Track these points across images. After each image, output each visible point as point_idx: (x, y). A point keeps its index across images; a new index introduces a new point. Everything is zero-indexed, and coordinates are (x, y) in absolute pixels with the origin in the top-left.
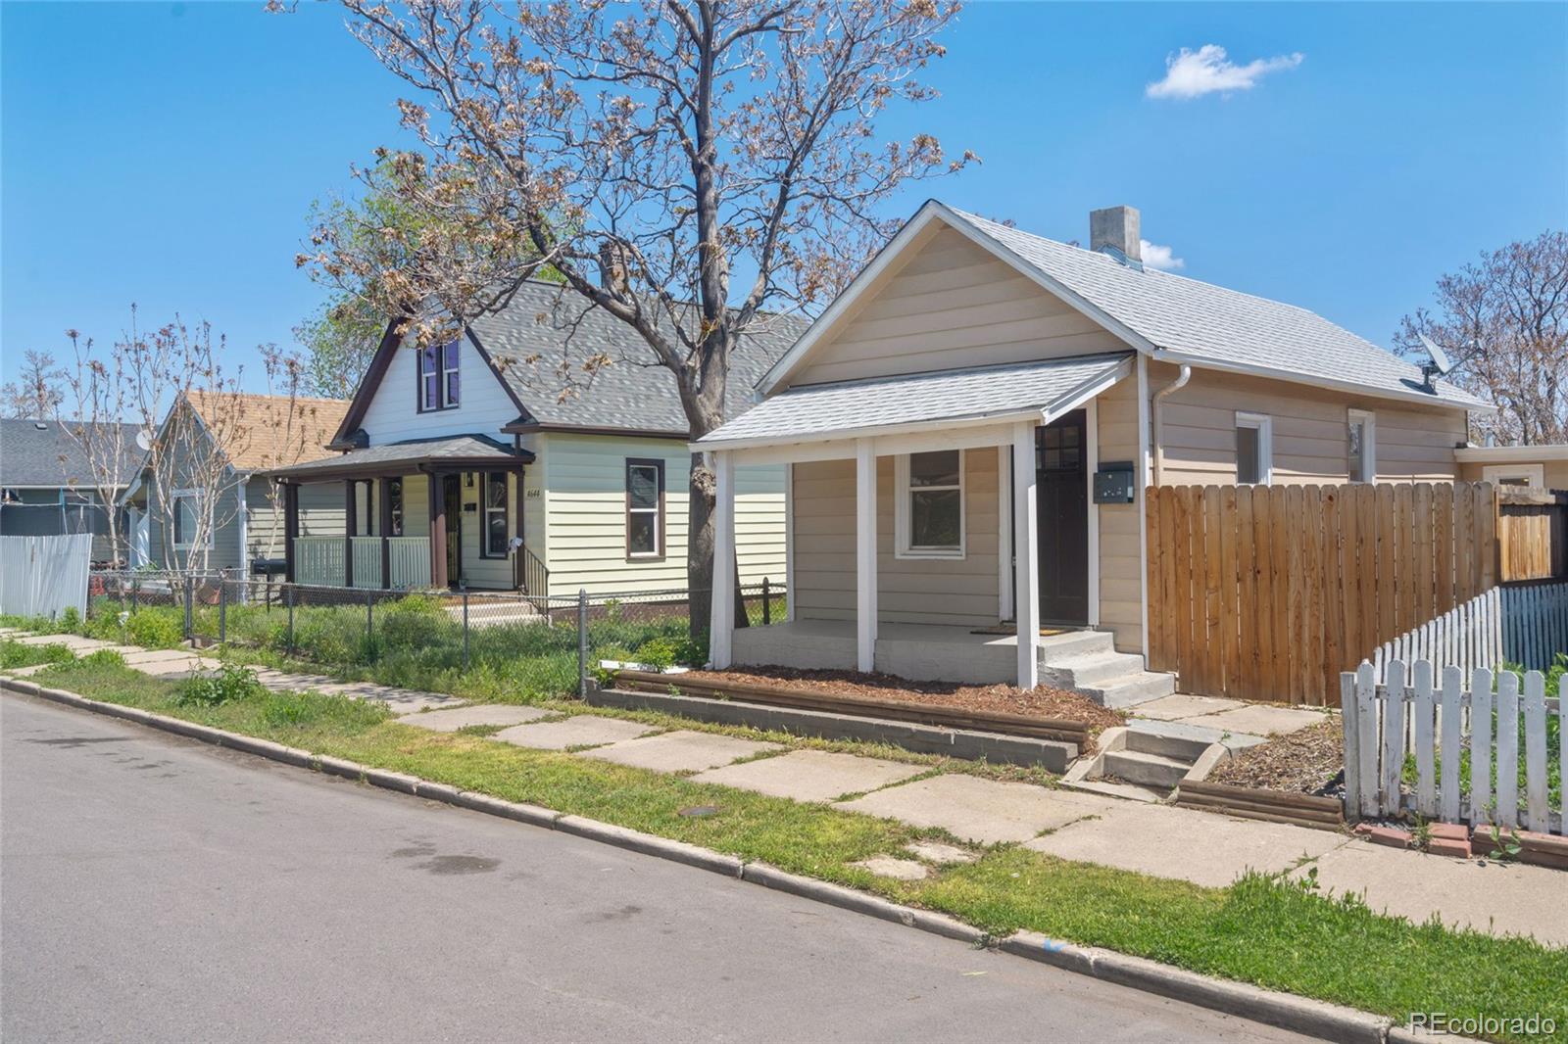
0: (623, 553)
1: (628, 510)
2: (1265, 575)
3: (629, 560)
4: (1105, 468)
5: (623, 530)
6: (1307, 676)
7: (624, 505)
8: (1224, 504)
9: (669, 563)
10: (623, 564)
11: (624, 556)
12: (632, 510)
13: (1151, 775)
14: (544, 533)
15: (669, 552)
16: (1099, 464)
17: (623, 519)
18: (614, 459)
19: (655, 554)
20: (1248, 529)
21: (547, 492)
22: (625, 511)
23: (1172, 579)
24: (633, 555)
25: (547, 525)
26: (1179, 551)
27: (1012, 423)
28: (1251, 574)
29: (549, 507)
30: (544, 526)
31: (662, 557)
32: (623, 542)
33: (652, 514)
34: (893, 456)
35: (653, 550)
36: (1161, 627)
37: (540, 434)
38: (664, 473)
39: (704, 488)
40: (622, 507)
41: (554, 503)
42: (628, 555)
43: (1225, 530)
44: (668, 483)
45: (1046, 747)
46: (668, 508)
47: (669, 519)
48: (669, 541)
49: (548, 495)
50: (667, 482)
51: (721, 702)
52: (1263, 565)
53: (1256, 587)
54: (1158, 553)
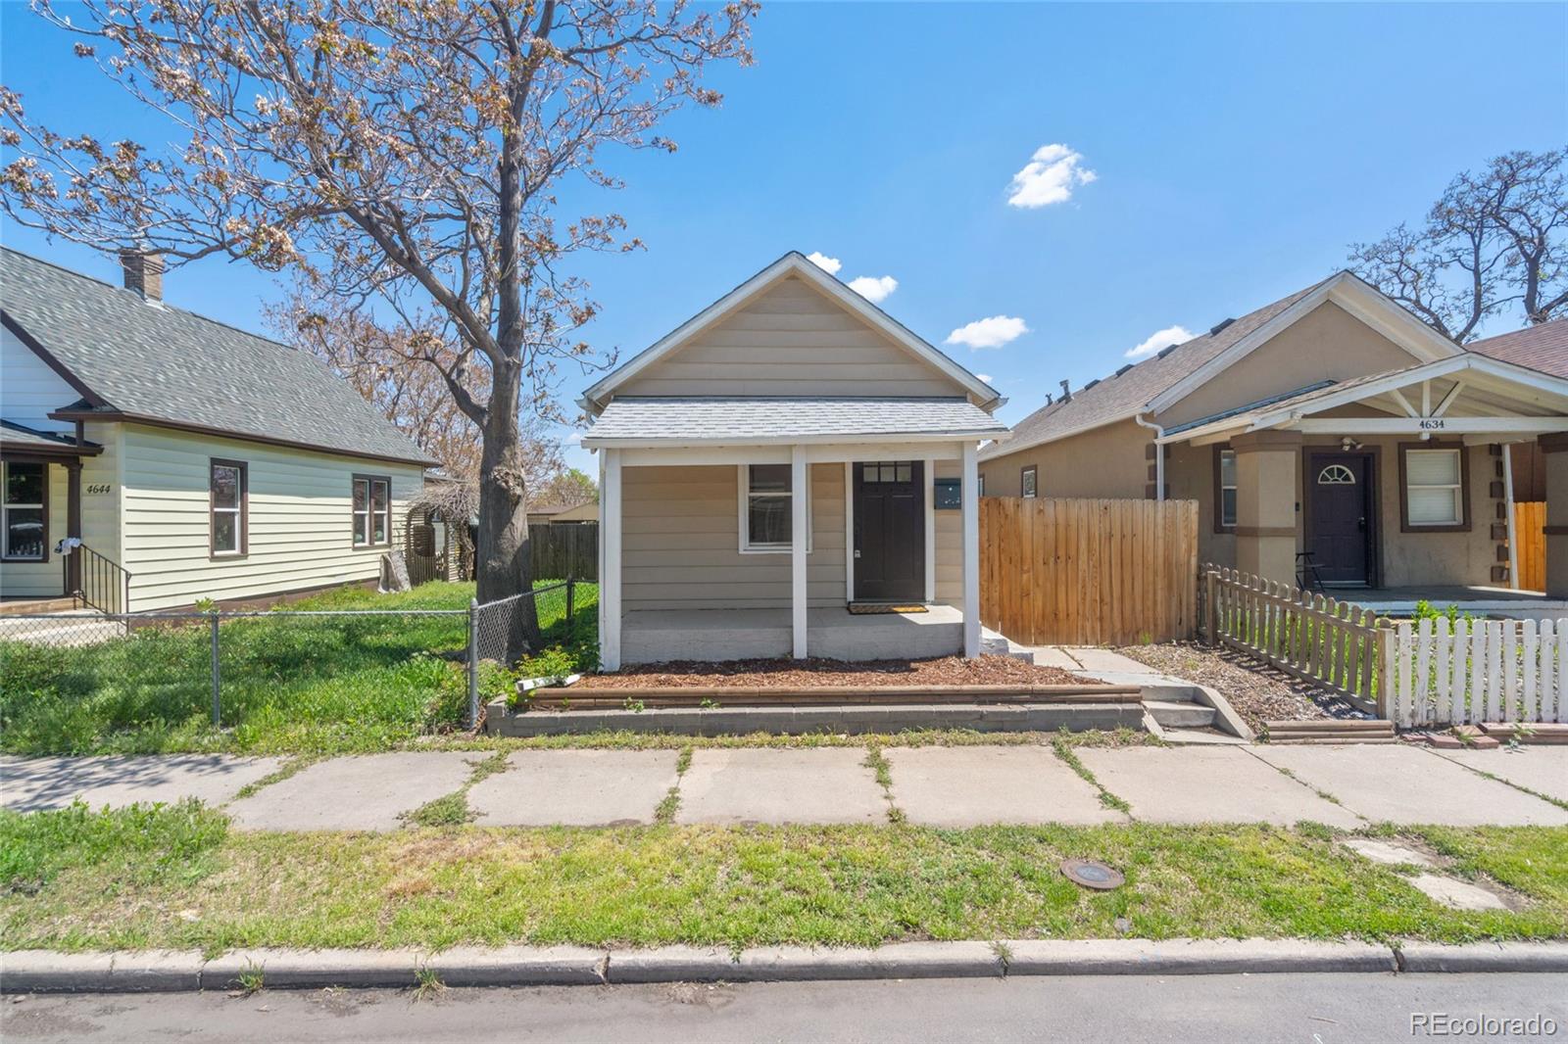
0: (206, 552)
1: (212, 510)
2: (1063, 558)
3: (213, 559)
4: (940, 483)
5: (207, 530)
6: (1088, 625)
7: (208, 504)
8: (1035, 512)
9: (251, 560)
10: (207, 563)
11: (209, 555)
12: (216, 510)
13: (1183, 718)
14: (120, 532)
15: (251, 550)
16: (936, 480)
17: (206, 518)
18: (198, 457)
19: (236, 552)
20: (1052, 529)
21: (123, 488)
22: (208, 509)
23: (997, 563)
24: (217, 553)
25: (123, 524)
26: (1002, 545)
27: (962, 442)
28: (1053, 559)
29: (126, 504)
30: (120, 525)
31: (244, 554)
32: (207, 541)
33: (233, 514)
34: (736, 466)
35: (233, 548)
36: (988, 599)
37: (113, 424)
38: (247, 475)
39: (509, 487)
40: (206, 507)
41: (130, 499)
42: (212, 553)
43: (1036, 529)
44: (250, 485)
45: (1124, 710)
46: (251, 508)
47: (251, 518)
48: (251, 539)
49: (125, 491)
50: (249, 483)
51: (708, 711)
52: (1062, 553)
53: (1057, 570)
54: (986, 545)
